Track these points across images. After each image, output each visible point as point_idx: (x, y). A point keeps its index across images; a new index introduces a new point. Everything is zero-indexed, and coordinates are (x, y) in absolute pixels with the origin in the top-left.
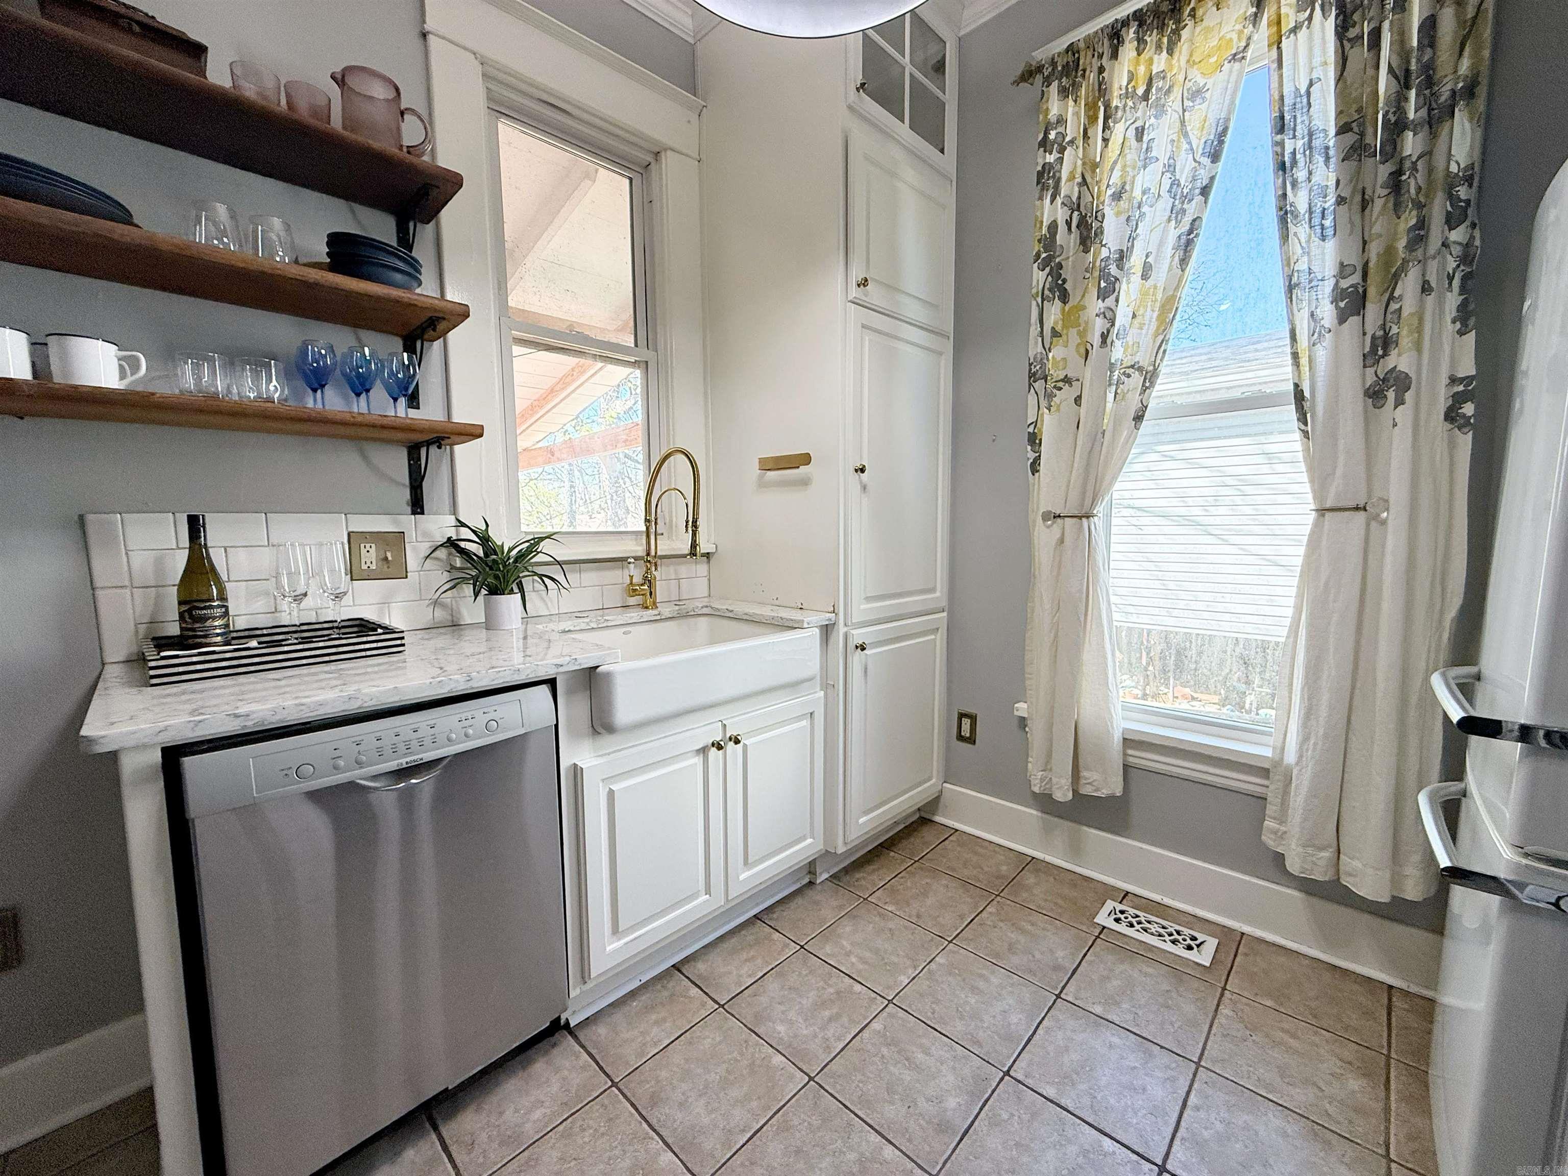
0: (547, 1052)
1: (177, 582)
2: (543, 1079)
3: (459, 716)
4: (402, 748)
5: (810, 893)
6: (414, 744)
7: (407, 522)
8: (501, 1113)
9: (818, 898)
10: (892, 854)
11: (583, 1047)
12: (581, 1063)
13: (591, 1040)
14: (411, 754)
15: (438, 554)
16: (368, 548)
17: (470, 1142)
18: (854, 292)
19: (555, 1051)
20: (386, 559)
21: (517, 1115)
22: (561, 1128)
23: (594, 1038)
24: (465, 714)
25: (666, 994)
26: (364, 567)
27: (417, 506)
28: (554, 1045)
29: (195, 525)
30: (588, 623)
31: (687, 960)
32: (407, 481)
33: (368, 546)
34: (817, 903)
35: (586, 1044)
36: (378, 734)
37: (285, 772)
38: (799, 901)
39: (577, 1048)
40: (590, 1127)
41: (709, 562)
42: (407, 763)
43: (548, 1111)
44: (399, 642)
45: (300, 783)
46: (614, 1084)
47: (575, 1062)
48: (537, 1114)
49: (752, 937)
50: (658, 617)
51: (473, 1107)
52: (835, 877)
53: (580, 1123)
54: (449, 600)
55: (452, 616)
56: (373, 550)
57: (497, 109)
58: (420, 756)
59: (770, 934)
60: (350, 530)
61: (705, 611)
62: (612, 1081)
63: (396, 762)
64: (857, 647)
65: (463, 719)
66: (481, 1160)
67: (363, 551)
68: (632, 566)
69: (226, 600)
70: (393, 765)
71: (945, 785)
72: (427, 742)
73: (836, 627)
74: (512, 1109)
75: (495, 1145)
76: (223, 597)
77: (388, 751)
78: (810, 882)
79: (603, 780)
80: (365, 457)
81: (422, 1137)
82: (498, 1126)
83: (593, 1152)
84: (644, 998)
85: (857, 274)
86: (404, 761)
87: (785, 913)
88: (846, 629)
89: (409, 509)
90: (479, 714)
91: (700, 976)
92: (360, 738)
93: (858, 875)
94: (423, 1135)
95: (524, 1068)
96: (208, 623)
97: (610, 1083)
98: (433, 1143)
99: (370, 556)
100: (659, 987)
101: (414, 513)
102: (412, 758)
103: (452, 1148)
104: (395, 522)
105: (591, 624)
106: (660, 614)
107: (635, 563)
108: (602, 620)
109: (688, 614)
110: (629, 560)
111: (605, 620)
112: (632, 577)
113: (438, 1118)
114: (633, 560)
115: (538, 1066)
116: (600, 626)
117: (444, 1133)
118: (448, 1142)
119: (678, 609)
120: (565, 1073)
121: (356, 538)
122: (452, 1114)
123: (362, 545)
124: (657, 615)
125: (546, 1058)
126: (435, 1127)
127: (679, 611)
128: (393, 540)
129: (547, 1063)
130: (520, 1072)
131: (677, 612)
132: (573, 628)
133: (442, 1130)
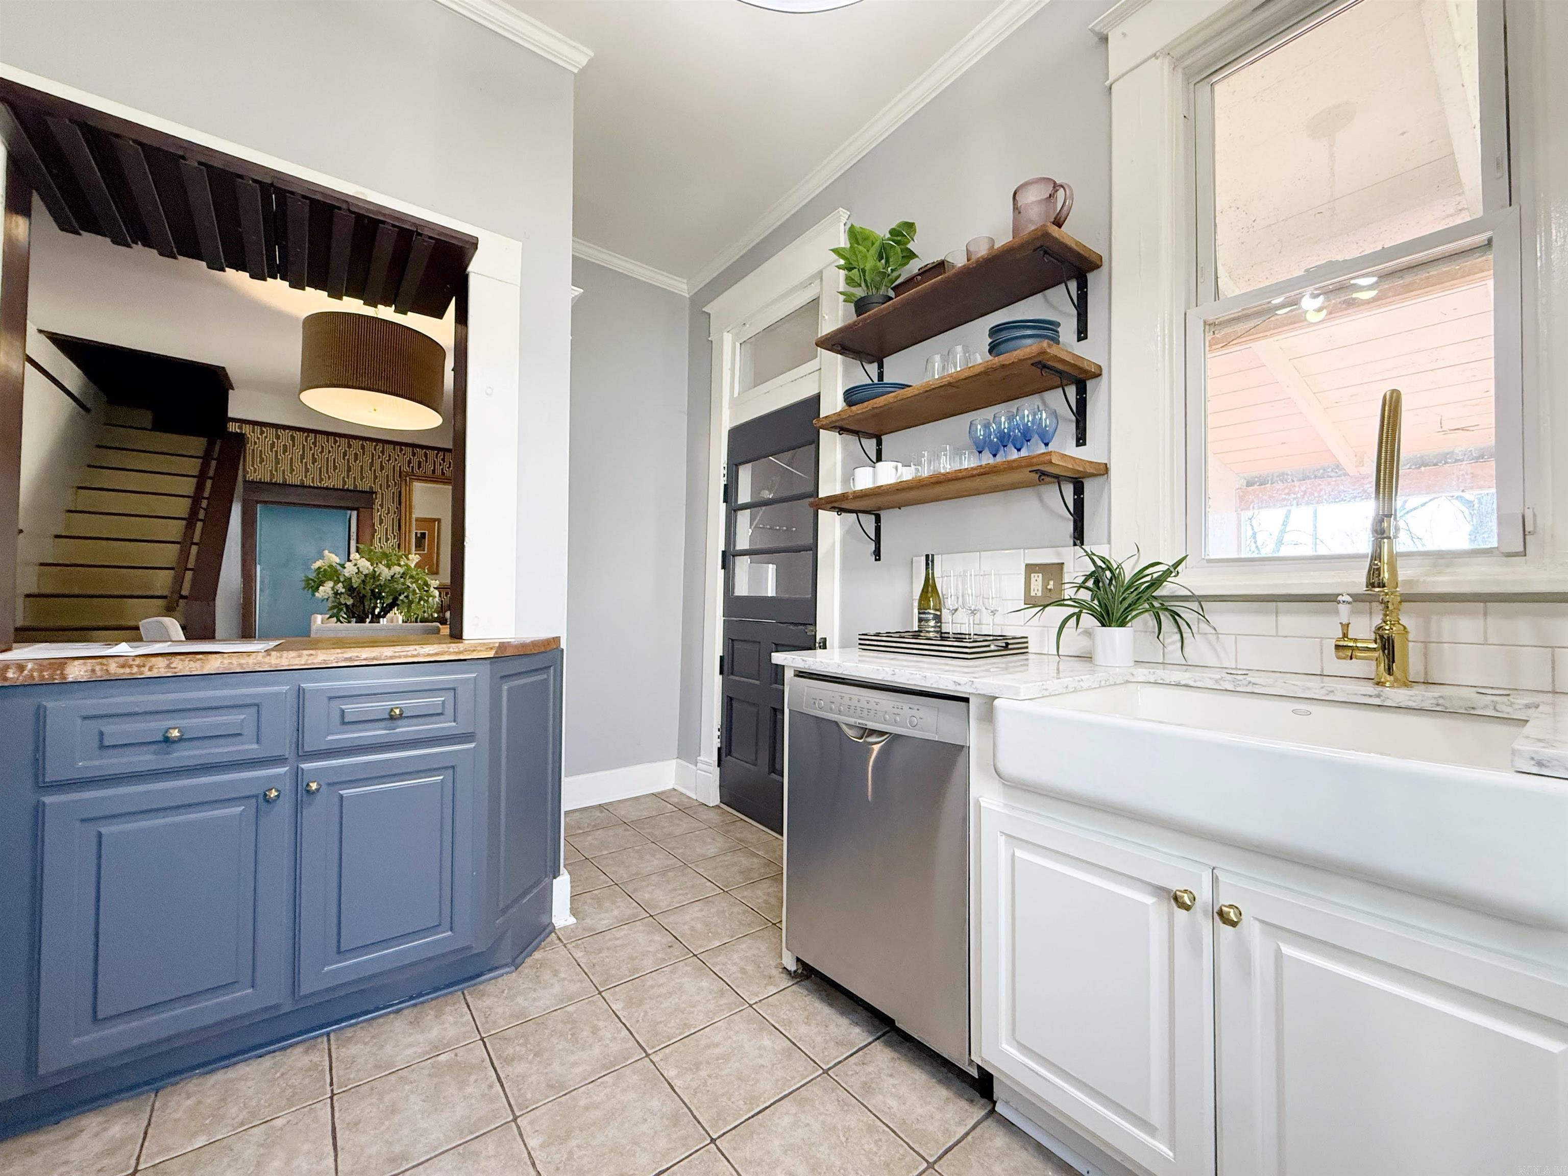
0: (960, 1095)
2: (928, 1099)
3: (894, 703)
4: (859, 712)
6: (865, 712)
7: (1067, 554)
8: (891, 1076)
11: (974, 1127)
12: (953, 1129)
13: (984, 1133)
16: (1036, 578)
17: (865, 1062)
19: (964, 1104)
20: (1048, 589)
21: (890, 1086)
22: (879, 1123)
23: (987, 1135)
24: (898, 704)
26: (1033, 594)
27: (1079, 536)
28: (971, 1101)
29: (929, 561)
30: (1217, 681)
32: (1071, 516)
33: (1036, 575)
35: (978, 1130)
36: (851, 696)
39: (972, 1123)
40: (879, 1148)
42: (859, 724)
43: (895, 1110)
45: (818, 710)
46: (931, 1166)
47: (953, 1122)
48: (892, 1102)
50: (1377, 701)
51: (896, 1055)
53: (884, 1138)
56: (1040, 579)
57: (1204, 75)
60: (1028, 562)
62: (935, 1162)
65: (896, 708)
66: (850, 1073)
67: (1033, 580)
68: (1344, 608)
69: (940, 610)
70: (852, 721)
72: (872, 714)
74: (896, 1082)
75: (863, 1079)
76: (937, 608)
77: (852, 710)
79: (1005, 835)
82: (880, 1077)
83: (852, 1154)
89: (1072, 543)
90: (906, 707)
92: (843, 695)
94: (871, 1033)
95: (940, 1081)
97: (931, 1160)
98: (864, 1040)
99: (1037, 581)
101: (1075, 544)
103: (861, 1053)
104: (1058, 554)
105: (1222, 682)
106: (1378, 696)
107: (1354, 604)
108: (1245, 683)
109: (1473, 712)
110: (1340, 598)
111: (1250, 682)
112: (1346, 627)
113: (885, 1037)
114: (1349, 599)
115: (943, 1093)
116: (1238, 689)
117: (873, 1044)
118: (866, 1049)
119: (1441, 697)
120: (938, 1116)
121: (1031, 569)
122: (889, 1044)
123: (1032, 575)
124: (1370, 696)
125: (952, 1096)
126: (878, 1038)
127: (1441, 701)
128: (1054, 571)
129: (947, 1099)
130: (934, 1080)
131: (1434, 701)
132: (1192, 684)
133: (876, 1043)
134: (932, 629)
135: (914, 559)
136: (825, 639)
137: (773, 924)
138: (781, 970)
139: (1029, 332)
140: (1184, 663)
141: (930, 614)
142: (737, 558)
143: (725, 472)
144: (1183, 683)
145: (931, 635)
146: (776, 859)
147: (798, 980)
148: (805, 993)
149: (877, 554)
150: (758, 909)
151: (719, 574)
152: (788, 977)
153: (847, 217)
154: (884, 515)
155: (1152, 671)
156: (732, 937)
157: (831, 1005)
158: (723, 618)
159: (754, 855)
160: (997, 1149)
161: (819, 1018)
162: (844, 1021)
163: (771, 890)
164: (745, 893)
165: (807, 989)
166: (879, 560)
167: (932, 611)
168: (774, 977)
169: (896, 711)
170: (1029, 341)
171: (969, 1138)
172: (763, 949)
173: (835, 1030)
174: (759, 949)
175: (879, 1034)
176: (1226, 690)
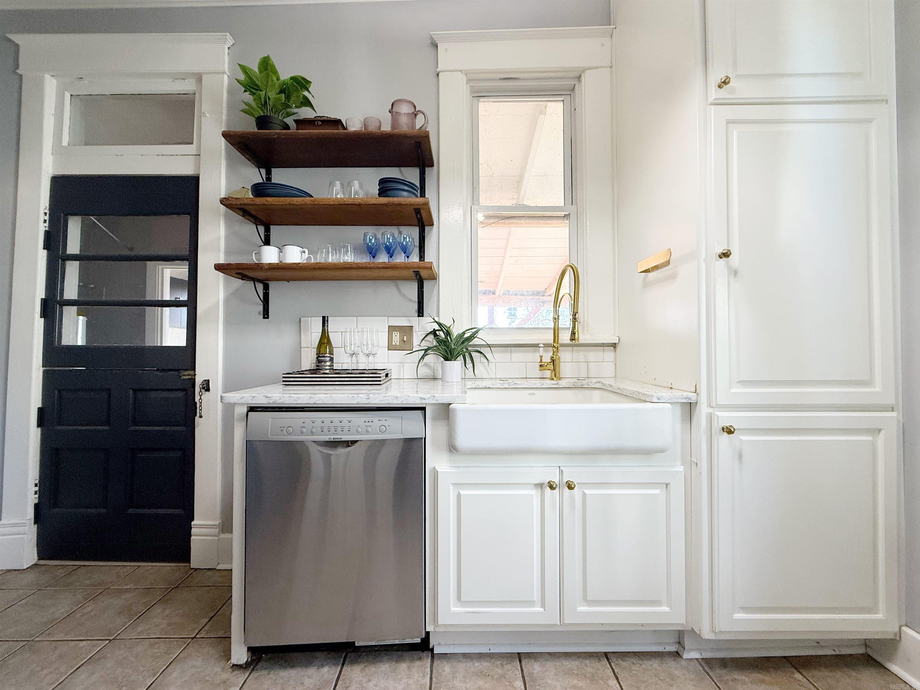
0: (412, 660)
1: (316, 346)
2: (399, 676)
3: (365, 419)
4: (332, 430)
5: (671, 664)
6: (339, 429)
7: (414, 321)
8: (369, 681)
9: (677, 673)
10: (798, 676)
11: (431, 672)
12: (423, 682)
13: (438, 672)
14: (337, 434)
15: (428, 338)
17: (347, 685)
18: (714, 94)
19: (417, 663)
20: (403, 340)
21: (374, 688)
23: (440, 671)
24: (369, 419)
25: (500, 671)
26: (394, 344)
27: (420, 312)
28: (420, 659)
29: (325, 320)
30: (502, 384)
31: (530, 655)
32: (416, 300)
33: (396, 333)
34: (673, 678)
35: (434, 671)
36: (323, 419)
37: (281, 429)
38: (655, 664)
39: (428, 670)
41: (615, 351)
42: (334, 439)
44: (378, 379)
45: (287, 436)
47: (420, 678)
49: (590, 670)
50: (557, 386)
51: (362, 666)
52: (708, 663)
54: (433, 364)
55: (434, 373)
56: (398, 335)
57: (477, 95)
58: (340, 437)
59: (609, 678)
60: (390, 325)
61: (598, 385)
63: (329, 437)
64: (723, 429)
65: (367, 421)
67: (394, 335)
68: (541, 349)
69: (333, 354)
70: (326, 438)
71: (904, 629)
72: (346, 429)
73: (698, 405)
74: (375, 682)
76: (331, 353)
77: (326, 430)
78: (677, 652)
79: (453, 484)
80: (398, 289)
81: (334, 664)
82: (363, 687)
84: (484, 665)
85: (716, 77)
86: (332, 437)
87: (634, 667)
88: (710, 410)
89: (417, 315)
90: (376, 420)
91: (531, 674)
92: (315, 419)
93: (736, 675)
94: (336, 664)
95: (397, 661)
96: (323, 364)
98: (335, 672)
99: (396, 338)
100: (499, 663)
101: (419, 316)
102: (338, 437)
103: (340, 682)
104: (409, 321)
105: (504, 385)
106: (557, 384)
107: (545, 348)
108: (513, 383)
109: (583, 387)
110: (540, 345)
111: (515, 383)
112: (541, 357)
113: (347, 660)
114: (542, 345)
115: (403, 666)
116: (510, 387)
117: (343, 670)
118: (341, 677)
119: (575, 382)
120: (411, 682)
121: (392, 329)
122: (355, 662)
123: (394, 332)
124: (555, 384)
125: (410, 664)
126: (343, 665)
127: (575, 384)
128: (408, 330)
129: (408, 667)
130: (394, 663)
131: (573, 384)
132: (491, 386)
133: (345, 668)
134: (328, 368)
135: (302, 319)
136: (208, 381)
137: (193, 638)
138: (230, 670)
139: (406, 188)
140: (475, 377)
141: (327, 357)
142: (65, 308)
143: (47, 218)
144: (487, 387)
145: (327, 371)
146: (152, 584)
147: (252, 667)
148: (265, 672)
149: (266, 314)
150: (165, 634)
151: (36, 324)
152: (242, 671)
153: (232, 44)
154: (273, 286)
155: (473, 382)
156: (154, 675)
157: (293, 667)
158: (42, 369)
159: (121, 592)
160: (449, 674)
161: (292, 682)
162: (312, 671)
163: (167, 612)
164: (140, 629)
165: (266, 669)
166: (268, 318)
167: (328, 355)
168: (228, 679)
169: (367, 424)
170: (405, 194)
171: (434, 679)
172: (198, 663)
173: (311, 680)
174: (194, 666)
175: (342, 660)
176: (506, 388)
